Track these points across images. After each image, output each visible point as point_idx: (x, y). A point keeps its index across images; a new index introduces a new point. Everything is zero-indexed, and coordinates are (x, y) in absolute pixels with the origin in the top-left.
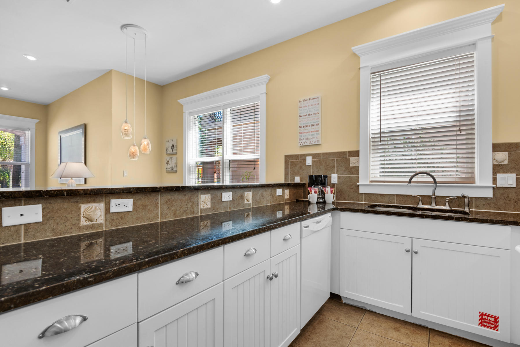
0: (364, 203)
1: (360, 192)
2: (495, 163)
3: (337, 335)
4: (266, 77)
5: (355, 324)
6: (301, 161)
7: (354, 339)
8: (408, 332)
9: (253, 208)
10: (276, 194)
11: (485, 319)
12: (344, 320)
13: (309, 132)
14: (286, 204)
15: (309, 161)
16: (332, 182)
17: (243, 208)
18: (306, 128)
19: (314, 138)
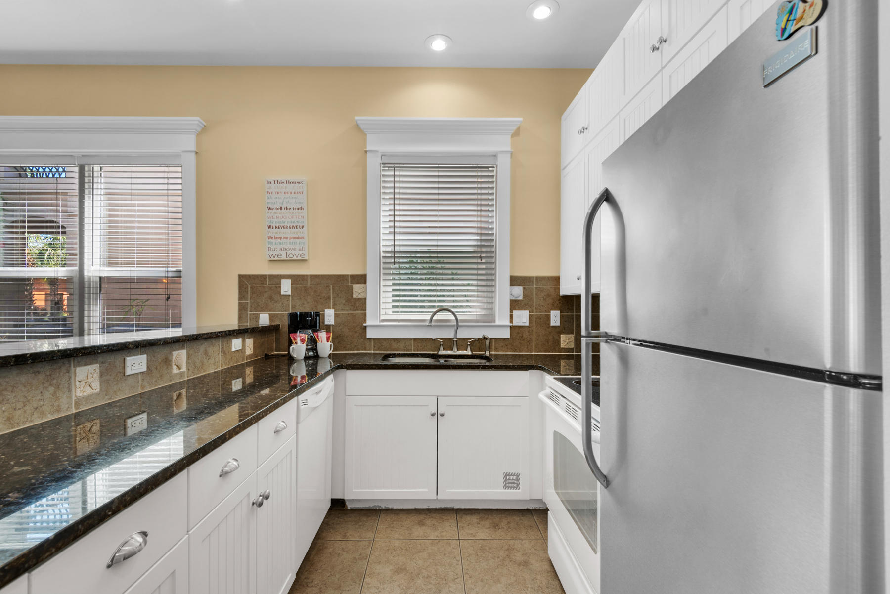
0: (373, 352)
1: (367, 337)
2: (512, 299)
3: (348, 561)
4: (197, 122)
5: (370, 535)
6: (272, 287)
7: (372, 558)
8: (434, 522)
9: (188, 380)
10: (231, 348)
11: (509, 479)
12: (353, 535)
13: (286, 238)
14: (248, 364)
15: (286, 287)
16: (326, 323)
17: (169, 382)
18: (281, 230)
19: (294, 249)
